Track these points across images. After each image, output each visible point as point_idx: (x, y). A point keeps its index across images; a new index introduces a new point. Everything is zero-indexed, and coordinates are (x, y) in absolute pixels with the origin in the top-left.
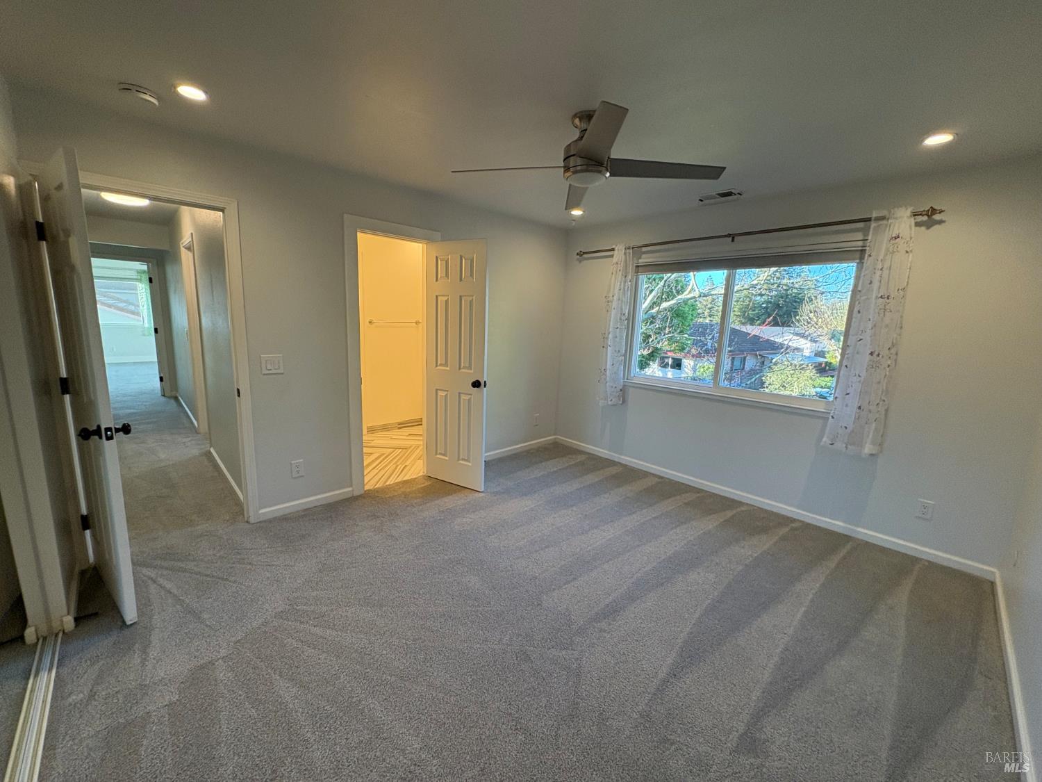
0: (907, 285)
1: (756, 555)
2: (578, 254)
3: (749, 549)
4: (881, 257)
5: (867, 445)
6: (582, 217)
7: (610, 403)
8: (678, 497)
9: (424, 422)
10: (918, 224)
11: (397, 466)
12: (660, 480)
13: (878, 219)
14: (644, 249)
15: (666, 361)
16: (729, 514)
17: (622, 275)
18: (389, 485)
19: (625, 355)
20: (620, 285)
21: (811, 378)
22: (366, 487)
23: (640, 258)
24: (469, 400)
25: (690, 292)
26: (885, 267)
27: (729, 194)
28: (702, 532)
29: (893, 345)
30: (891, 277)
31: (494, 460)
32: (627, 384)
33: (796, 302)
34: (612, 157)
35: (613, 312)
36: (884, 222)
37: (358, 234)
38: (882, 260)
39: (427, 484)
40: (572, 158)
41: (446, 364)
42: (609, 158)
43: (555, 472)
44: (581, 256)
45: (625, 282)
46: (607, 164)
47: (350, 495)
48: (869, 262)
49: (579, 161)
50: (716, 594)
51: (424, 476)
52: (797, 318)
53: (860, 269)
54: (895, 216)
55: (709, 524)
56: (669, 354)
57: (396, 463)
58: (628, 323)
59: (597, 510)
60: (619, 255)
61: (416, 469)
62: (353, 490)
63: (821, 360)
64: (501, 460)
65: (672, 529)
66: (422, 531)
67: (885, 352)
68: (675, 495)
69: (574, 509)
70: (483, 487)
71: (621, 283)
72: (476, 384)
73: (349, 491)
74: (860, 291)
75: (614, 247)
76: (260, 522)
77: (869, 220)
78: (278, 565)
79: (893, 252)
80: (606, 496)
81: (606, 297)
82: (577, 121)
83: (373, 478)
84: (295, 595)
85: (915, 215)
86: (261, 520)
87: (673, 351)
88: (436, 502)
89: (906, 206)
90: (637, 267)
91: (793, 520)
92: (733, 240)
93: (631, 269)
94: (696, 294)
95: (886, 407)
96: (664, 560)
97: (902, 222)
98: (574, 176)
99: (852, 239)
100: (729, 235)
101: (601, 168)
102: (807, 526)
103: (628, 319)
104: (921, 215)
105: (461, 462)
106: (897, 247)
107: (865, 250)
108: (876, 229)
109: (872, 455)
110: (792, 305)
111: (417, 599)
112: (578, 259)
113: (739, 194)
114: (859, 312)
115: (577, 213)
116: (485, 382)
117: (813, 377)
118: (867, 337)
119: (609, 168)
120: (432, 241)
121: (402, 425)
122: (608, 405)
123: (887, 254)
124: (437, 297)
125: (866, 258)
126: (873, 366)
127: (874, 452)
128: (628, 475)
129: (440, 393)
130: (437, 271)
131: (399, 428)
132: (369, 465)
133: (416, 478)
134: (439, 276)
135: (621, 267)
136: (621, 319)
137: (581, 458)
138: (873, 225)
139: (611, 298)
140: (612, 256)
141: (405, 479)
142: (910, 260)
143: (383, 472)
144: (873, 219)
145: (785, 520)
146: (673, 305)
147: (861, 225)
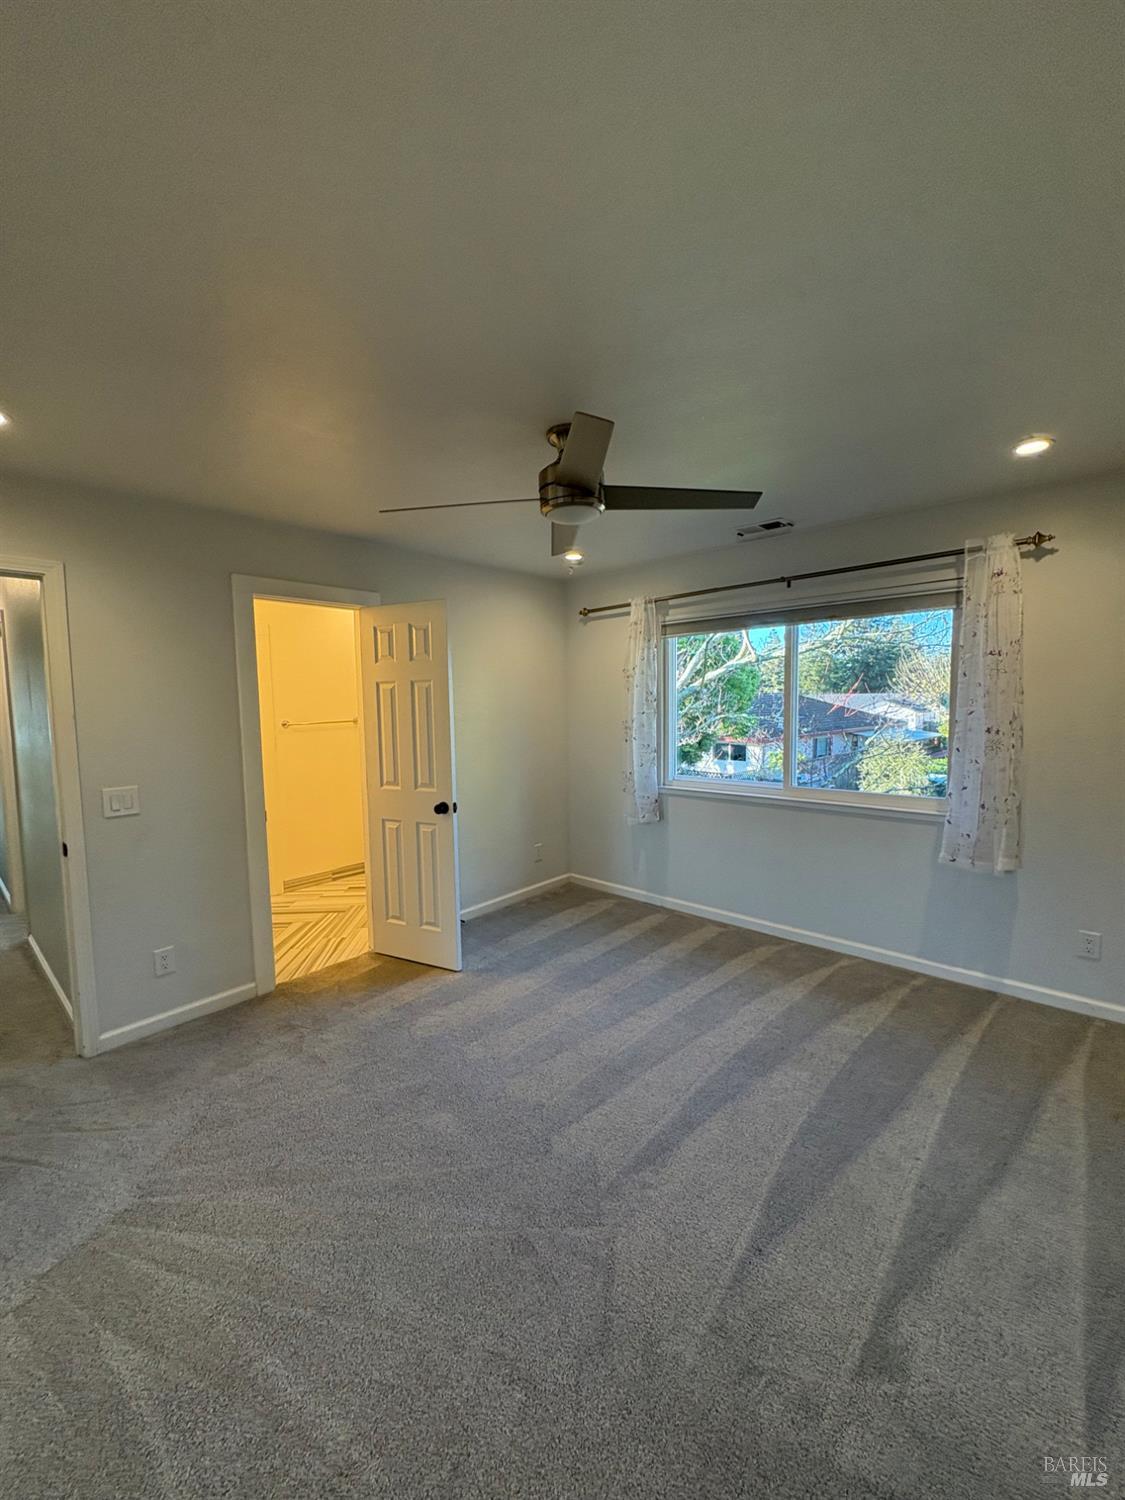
0: (1022, 634)
1: (866, 1035)
2: (581, 613)
3: (854, 1027)
4: (983, 600)
5: (1000, 859)
6: (580, 563)
7: (642, 821)
8: (750, 954)
9: (367, 869)
10: (1023, 555)
11: (330, 940)
12: (723, 929)
13: (972, 551)
14: (671, 602)
15: (724, 749)
16: (824, 973)
17: (645, 639)
18: (315, 972)
19: (657, 751)
20: (643, 653)
21: (921, 763)
22: (277, 979)
23: (667, 615)
24: (433, 833)
25: (743, 656)
26: (990, 613)
27: (776, 525)
28: (787, 1005)
29: (1015, 717)
30: (999, 625)
31: (477, 918)
32: (663, 791)
33: (890, 658)
34: (606, 483)
35: (636, 691)
36: (981, 554)
37: (255, 600)
38: (984, 605)
39: (375, 965)
40: (550, 487)
41: (395, 782)
42: (600, 484)
43: (570, 930)
44: (586, 615)
45: (649, 648)
46: (600, 493)
47: (253, 996)
48: (968, 608)
49: (560, 491)
50: (813, 1104)
51: (369, 953)
52: (894, 680)
53: (957, 618)
54: (994, 545)
55: (794, 993)
56: (727, 740)
57: (327, 936)
58: (658, 706)
59: (633, 986)
60: (637, 611)
61: (357, 944)
62: (256, 987)
63: (933, 735)
64: (487, 918)
65: (744, 1004)
66: (364, 1045)
67: (1005, 728)
68: (745, 952)
69: (599, 986)
70: (460, 962)
71: (643, 649)
72: (442, 809)
73: (252, 989)
74: (962, 647)
75: (630, 601)
76: (99, 1055)
77: (961, 552)
78: (126, 1128)
79: (998, 593)
80: (645, 961)
81: (624, 670)
82: (554, 438)
83: (289, 963)
84: (152, 1177)
85: (1018, 544)
86: (103, 1050)
87: (731, 735)
88: (388, 994)
89: (1006, 533)
90: (664, 626)
91: (915, 975)
92: (789, 586)
93: (655, 630)
94: (753, 658)
95: (1018, 804)
96: (734, 1055)
97: (1003, 552)
98: (556, 510)
99: (942, 577)
100: (783, 579)
101: (591, 500)
102: (934, 983)
103: (657, 700)
104: (1025, 543)
105: (425, 927)
106: (1002, 587)
107: (962, 591)
108: (972, 564)
109: (1008, 872)
110: (886, 662)
111: (353, 1163)
112: (581, 620)
113: (789, 524)
114: (965, 674)
115: (573, 557)
116: (455, 805)
117: (924, 761)
118: (979, 709)
119: (603, 498)
120: (368, 607)
121: (338, 875)
122: (639, 824)
123: (990, 596)
124: (378, 685)
125: (964, 602)
126: (993, 747)
127: (1011, 868)
128: (676, 924)
129: (389, 825)
130: (376, 648)
131: (334, 879)
132: (280, 946)
133: (358, 958)
134: (380, 655)
135: (641, 627)
136: (647, 700)
137: (605, 905)
138: (967, 558)
139: (631, 672)
140: (628, 614)
141: (340, 960)
142: (1021, 602)
143: (306, 952)
144: (966, 551)
145: (902, 976)
146: (723, 674)
147: (951, 559)
